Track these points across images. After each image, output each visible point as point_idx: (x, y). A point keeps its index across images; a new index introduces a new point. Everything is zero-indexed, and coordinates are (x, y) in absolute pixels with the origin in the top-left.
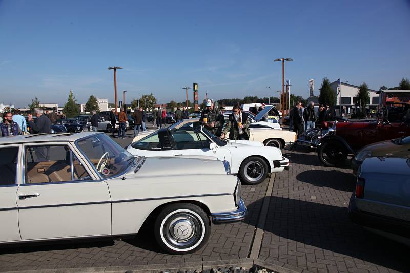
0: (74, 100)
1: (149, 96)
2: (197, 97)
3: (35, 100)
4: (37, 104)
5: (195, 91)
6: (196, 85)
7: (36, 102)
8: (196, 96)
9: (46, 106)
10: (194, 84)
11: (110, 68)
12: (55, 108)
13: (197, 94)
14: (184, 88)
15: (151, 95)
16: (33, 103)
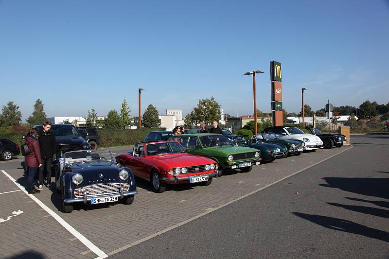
0: (127, 111)
1: (210, 103)
2: (280, 95)
3: (91, 112)
4: (95, 116)
5: (274, 79)
6: (277, 68)
7: (93, 114)
8: (277, 91)
10: (273, 64)
13: (280, 87)
14: (248, 74)
15: (213, 99)
16: (90, 115)
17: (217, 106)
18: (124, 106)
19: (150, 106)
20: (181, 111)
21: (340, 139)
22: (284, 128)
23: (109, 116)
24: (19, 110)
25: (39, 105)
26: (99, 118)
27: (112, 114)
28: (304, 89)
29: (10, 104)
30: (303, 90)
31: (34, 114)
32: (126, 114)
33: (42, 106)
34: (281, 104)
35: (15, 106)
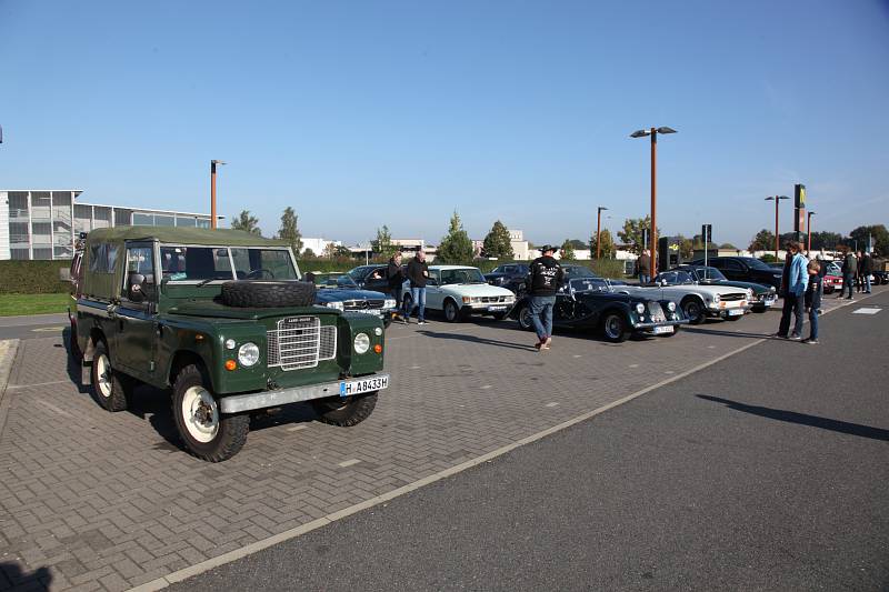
1: (641, 223)
6: (802, 191)
7: (385, 235)
8: (801, 220)
9: (404, 243)
10: (798, 188)
11: (640, 134)
12: (418, 248)
13: (803, 214)
14: (770, 198)
16: (380, 237)
18: (454, 223)
19: (497, 224)
24: (257, 225)
25: (289, 218)
29: (244, 215)
31: (282, 232)
33: (295, 219)
35: (252, 219)
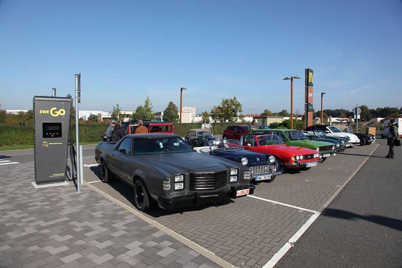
0: (150, 107)
1: (232, 101)
2: (312, 97)
4: (118, 111)
5: (308, 84)
6: (310, 74)
8: (310, 95)
10: (308, 71)
13: (312, 92)
14: (287, 79)
15: (235, 99)
17: (239, 105)
18: (147, 102)
19: (170, 103)
20: (195, 108)
21: (371, 138)
22: (327, 127)
23: (137, 111)
26: (123, 113)
27: (139, 109)
28: (324, 93)
30: (322, 94)
32: (149, 110)
33: (72, 100)
34: (312, 105)
